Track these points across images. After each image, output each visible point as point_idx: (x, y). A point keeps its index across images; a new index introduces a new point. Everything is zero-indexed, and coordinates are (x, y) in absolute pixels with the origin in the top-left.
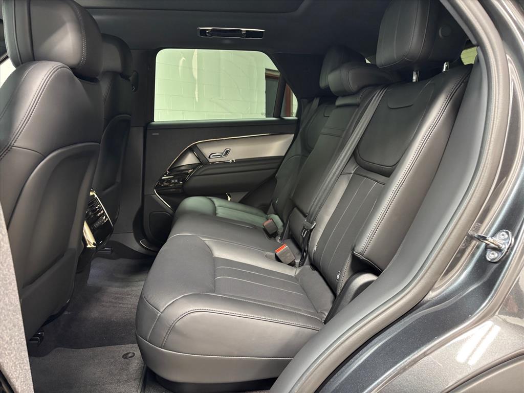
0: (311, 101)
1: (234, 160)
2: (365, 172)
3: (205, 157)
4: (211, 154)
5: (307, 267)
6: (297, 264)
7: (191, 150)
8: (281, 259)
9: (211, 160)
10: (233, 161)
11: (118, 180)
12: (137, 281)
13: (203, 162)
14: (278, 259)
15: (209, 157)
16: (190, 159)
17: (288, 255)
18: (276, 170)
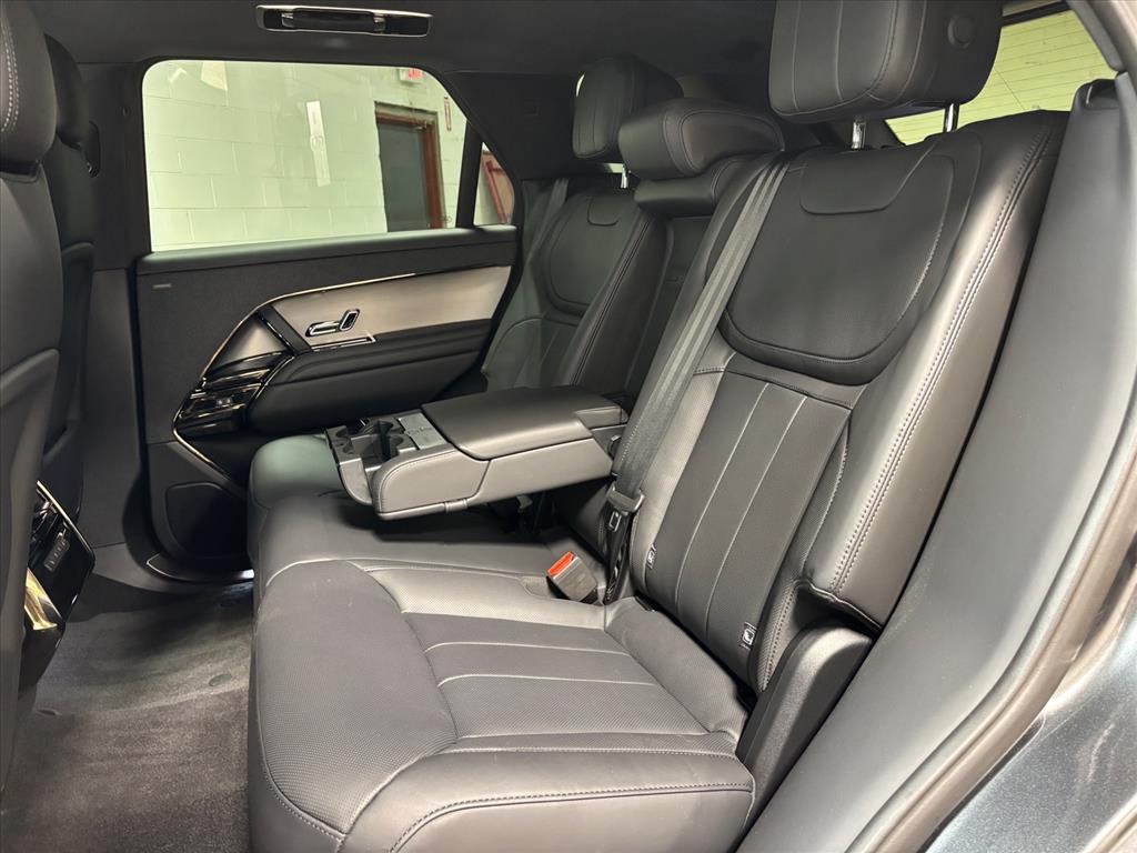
0: (546, 184)
1: (369, 335)
2: (760, 370)
3: (298, 335)
4: (312, 326)
5: (629, 602)
6: (601, 595)
7: (261, 319)
8: (566, 590)
9: (311, 341)
10: (369, 339)
11: (74, 415)
12: (160, 674)
13: (292, 349)
14: (557, 592)
15: (308, 334)
16: (258, 344)
17: (582, 577)
18: (477, 353)
